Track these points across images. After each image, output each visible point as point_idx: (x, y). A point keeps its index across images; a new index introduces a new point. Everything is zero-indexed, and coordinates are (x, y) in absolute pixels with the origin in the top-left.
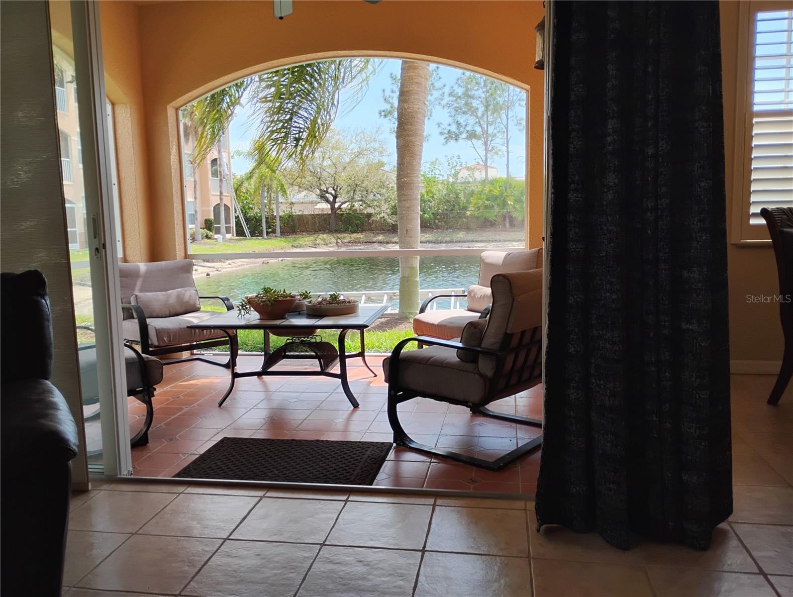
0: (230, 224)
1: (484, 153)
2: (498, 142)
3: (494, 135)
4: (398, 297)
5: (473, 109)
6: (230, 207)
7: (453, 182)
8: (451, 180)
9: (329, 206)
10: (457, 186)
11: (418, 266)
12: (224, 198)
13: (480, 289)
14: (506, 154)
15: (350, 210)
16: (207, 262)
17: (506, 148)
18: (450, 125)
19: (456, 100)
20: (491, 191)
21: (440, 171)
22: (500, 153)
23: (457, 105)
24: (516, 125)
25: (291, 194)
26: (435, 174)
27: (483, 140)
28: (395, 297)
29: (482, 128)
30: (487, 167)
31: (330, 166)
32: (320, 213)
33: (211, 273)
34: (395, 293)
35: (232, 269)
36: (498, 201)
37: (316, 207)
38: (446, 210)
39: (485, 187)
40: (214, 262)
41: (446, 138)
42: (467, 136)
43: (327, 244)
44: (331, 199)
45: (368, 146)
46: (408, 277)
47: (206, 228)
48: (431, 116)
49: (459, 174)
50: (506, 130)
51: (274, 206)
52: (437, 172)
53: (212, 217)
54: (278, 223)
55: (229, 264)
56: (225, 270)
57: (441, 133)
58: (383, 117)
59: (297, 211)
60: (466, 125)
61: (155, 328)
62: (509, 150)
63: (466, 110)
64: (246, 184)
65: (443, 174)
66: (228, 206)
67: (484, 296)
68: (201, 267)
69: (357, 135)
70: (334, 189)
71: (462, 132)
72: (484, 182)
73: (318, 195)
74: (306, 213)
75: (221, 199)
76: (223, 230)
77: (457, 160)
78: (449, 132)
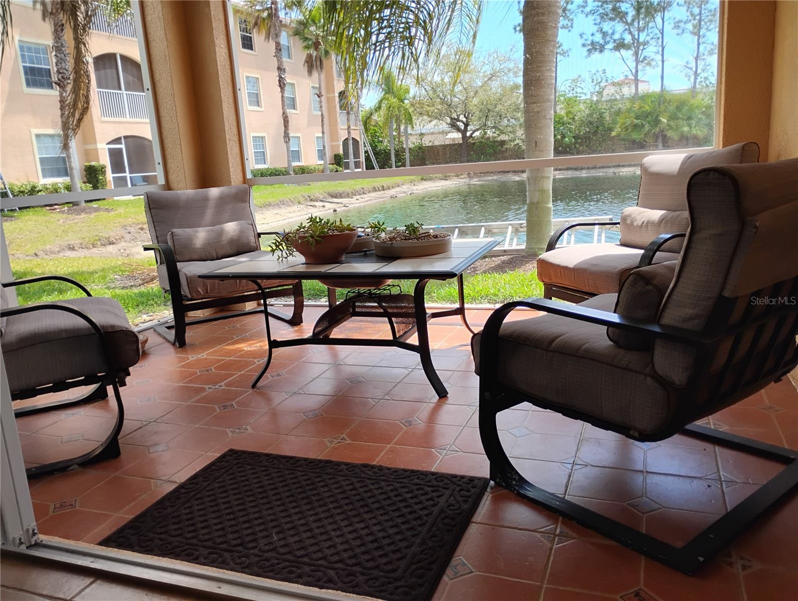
0: (359, 158)
1: (634, 64)
2: (651, 51)
3: (646, 43)
4: (526, 229)
5: (621, 14)
6: (359, 140)
7: (597, 100)
8: (595, 98)
9: (460, 135)
10: (602, 105)
11: (551, 189)
12: (352, 131)
13: (641, 213)
14: (660, 63)
15: (482, 138)
16: (335, 198)
17: (661, 56)
18: (593, 35)
19: (602, 6)
20: (641, 107)
21: (582, 89)
22: (653, 63)
23: (603, 12)
24: (673, 29)
25: (421, 125)
26: (576, 93)
27: (634, 50)
28: (522, 229)
29: (633, 36)
30: (638, 80)
31: (461, 91)
32: (451, 143)
33: (338, 210)
34: (522, 224)
35: (359, 205)
36: (649, 119)
37: (447, 137)
38: (588, 132)
39: (635, 104)
40: (342, 198)
41: (588, 50)
42: (615, 46)
43: (458, 176)
44: (462, 127)
45: (501, 67)
46: (538, 203)
47: (335, 164)
48: (572, 27)
49: (605, 91)
50: (661, 36)
51: (403, 139)
52: (579, 90)
53: (341, 152)
54: (407, 155)
55: (357, 199)
56: (352, 206)
57: (584, 45)
58: (518, 32)
59: (427, 142)
60: (613, 33)
61: (186, 275)
62: (665, 59)
63: (613, 16)
64: (375, 117)
65: (586, 92)
66: (356, 140)
67: (648, 223)
68: (328, 204)
69: (490, 55)
70: (465, 117)
71: (609, 42)
72: (634, 98)
73: (449, 124)
74: (437, 143)
75: (349, 133)
76: (352, 165)
77: (602, 75)
78: (593, 43)
